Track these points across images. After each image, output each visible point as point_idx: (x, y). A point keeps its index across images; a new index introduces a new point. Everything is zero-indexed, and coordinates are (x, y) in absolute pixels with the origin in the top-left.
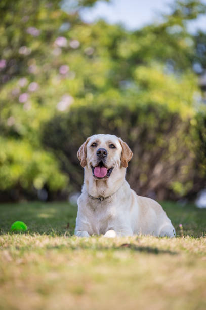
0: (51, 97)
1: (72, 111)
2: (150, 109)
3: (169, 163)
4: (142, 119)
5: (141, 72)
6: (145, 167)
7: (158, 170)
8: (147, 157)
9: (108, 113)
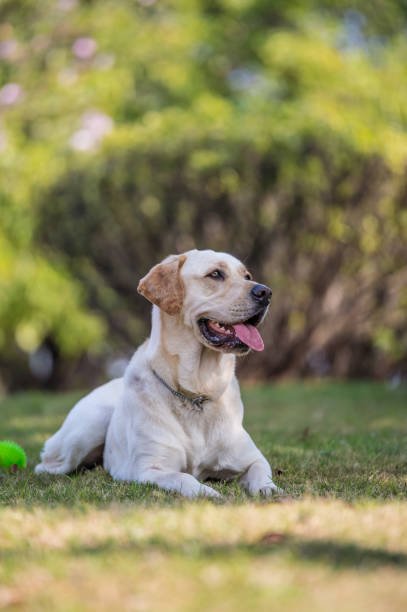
0: (53, 117)
1: (110, 157)
2: (310, 147)
3: (359, 282)
4: (289, 173)
5: (280, 47)
6: (301, 293)
7: (334, 298)
8: (304, 268)
9: (202, 160)
